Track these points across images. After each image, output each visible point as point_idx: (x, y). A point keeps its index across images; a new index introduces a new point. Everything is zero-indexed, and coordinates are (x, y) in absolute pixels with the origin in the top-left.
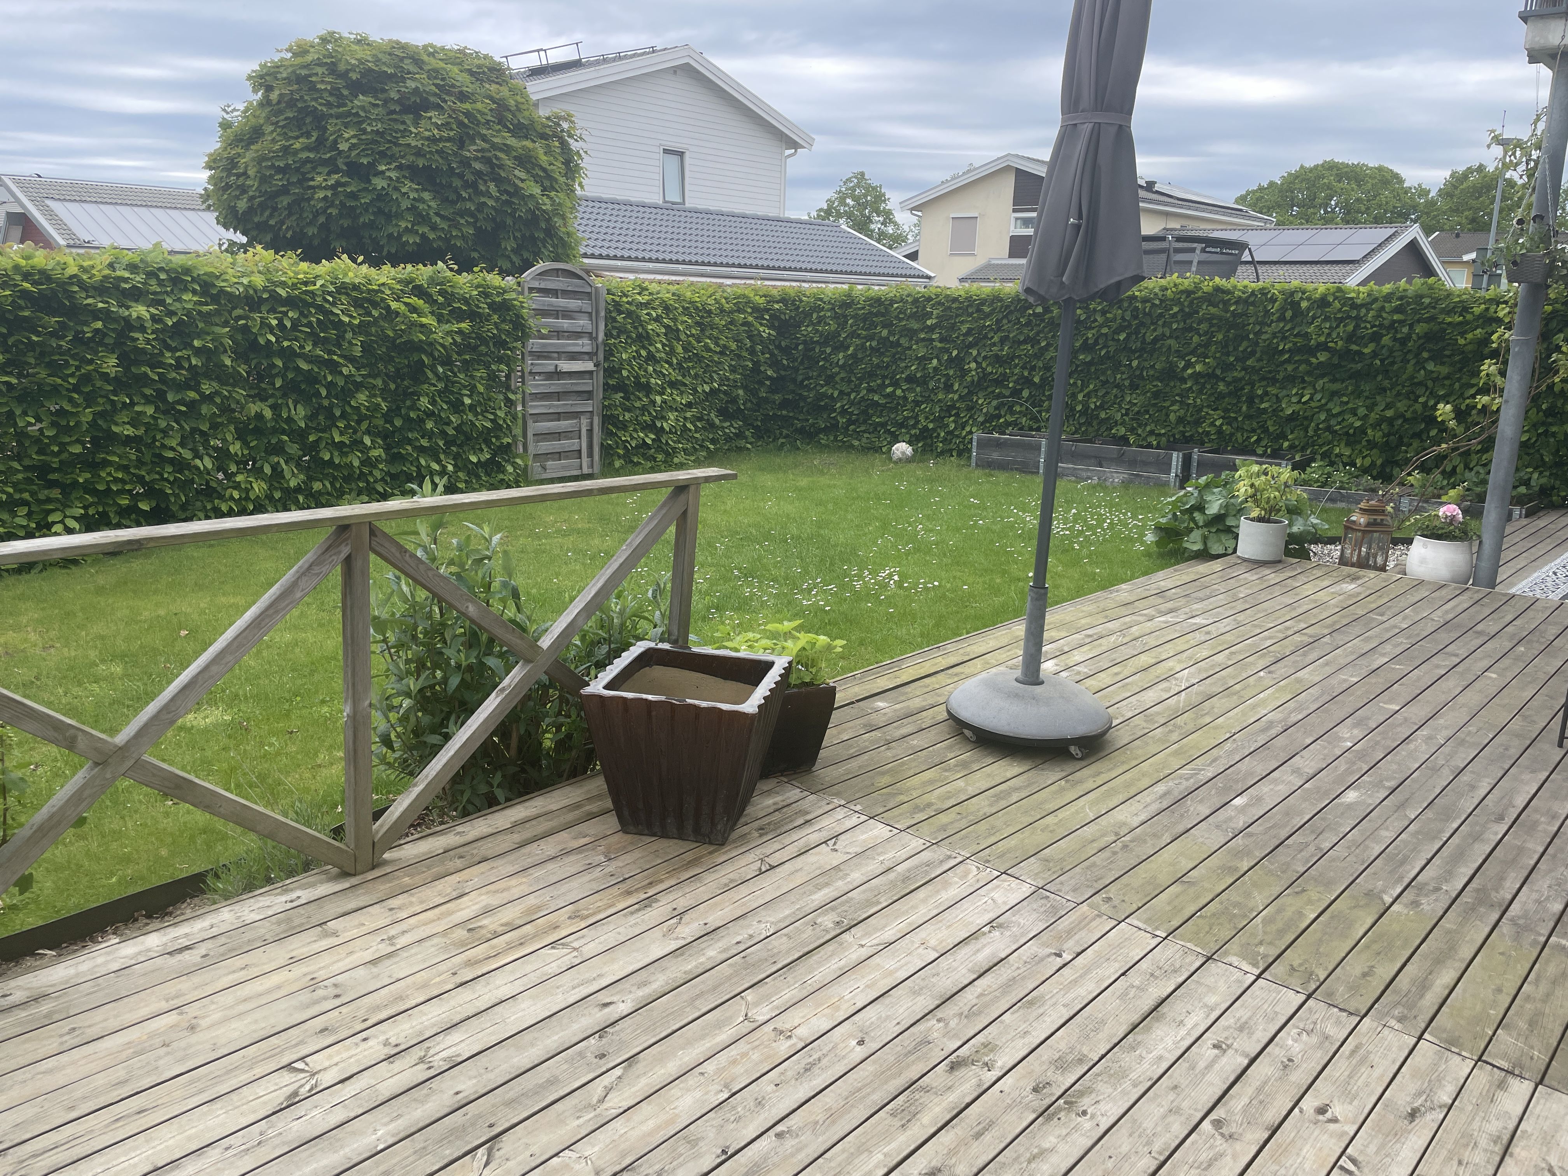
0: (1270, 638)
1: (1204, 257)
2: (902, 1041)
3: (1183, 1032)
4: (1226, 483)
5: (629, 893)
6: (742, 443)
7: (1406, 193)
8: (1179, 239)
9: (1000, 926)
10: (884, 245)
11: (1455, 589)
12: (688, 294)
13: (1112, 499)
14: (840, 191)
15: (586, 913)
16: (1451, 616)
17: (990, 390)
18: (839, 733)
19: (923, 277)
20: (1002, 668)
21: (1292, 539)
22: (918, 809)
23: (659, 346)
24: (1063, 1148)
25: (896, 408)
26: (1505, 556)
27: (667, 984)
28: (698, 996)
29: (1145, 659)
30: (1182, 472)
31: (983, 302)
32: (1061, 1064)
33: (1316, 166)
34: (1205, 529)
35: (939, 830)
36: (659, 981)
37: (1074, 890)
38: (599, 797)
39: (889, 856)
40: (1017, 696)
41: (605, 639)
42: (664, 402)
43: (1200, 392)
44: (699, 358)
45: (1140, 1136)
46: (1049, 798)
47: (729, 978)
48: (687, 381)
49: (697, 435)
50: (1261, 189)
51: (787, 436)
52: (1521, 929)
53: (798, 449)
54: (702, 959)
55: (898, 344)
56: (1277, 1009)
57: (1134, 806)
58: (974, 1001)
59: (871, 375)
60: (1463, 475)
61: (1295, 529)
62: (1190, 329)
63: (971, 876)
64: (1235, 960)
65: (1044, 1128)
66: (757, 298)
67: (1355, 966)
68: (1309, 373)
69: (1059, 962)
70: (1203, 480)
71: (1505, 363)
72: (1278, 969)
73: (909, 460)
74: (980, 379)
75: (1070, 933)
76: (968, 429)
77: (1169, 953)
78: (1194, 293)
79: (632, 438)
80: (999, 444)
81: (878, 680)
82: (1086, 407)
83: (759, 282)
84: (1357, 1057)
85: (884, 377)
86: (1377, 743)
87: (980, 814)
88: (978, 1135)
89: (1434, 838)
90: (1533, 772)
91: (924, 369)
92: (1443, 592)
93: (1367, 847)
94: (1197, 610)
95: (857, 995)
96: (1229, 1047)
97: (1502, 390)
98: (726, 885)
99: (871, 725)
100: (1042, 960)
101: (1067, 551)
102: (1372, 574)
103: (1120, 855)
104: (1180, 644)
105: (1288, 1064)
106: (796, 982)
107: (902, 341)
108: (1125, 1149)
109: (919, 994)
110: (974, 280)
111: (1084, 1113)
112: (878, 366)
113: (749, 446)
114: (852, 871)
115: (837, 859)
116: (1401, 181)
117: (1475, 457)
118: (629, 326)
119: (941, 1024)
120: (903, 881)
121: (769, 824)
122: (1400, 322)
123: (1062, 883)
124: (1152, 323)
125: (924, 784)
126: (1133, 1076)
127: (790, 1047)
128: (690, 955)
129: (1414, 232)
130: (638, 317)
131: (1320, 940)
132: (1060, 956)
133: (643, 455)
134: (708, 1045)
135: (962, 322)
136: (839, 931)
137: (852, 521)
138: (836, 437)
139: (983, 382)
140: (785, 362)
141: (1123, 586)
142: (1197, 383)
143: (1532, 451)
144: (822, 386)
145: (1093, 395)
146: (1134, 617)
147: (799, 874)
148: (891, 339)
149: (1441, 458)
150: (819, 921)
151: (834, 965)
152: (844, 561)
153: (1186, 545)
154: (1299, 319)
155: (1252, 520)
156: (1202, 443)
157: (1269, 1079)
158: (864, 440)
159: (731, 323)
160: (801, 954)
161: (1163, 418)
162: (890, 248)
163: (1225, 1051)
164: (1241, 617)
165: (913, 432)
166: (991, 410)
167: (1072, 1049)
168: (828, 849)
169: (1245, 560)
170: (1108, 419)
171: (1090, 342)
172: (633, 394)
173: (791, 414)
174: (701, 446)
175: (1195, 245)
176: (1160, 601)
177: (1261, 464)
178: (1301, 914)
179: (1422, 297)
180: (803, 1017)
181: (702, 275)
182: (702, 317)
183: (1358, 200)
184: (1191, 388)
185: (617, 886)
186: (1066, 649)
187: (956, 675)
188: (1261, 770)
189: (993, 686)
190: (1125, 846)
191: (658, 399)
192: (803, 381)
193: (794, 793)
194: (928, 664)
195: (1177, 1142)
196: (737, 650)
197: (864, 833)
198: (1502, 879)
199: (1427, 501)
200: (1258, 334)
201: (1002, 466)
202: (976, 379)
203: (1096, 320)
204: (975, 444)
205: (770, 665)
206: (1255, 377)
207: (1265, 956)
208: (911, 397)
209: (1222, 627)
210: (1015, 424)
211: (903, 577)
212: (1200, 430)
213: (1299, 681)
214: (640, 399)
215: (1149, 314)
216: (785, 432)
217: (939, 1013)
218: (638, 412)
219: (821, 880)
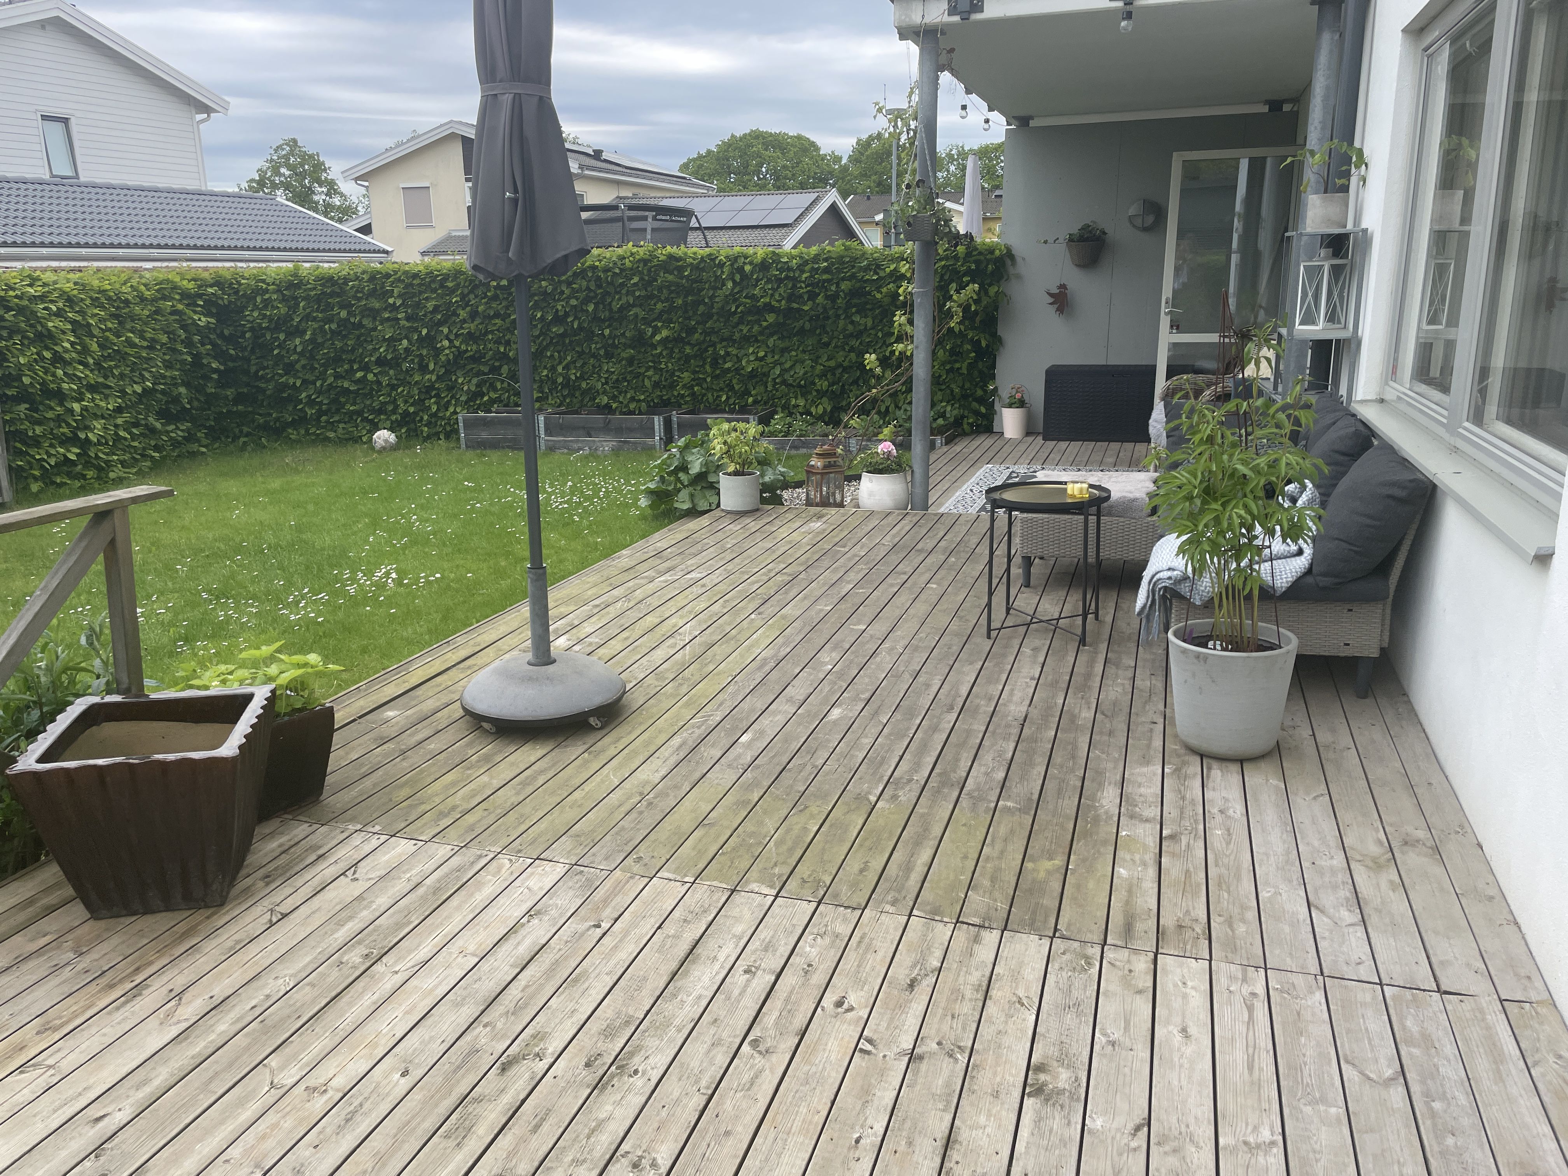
0: (757, 582)
1: (657, 224)
2: (449, 1058)
3: (717, 966)
4: (703, 443)
5: (111, 986)
6: (195, 447)
7: (823, 160)
8: (631, 208)
9: (538, 913)
10: (332, 219)
11: (898, 515)
12: (96, 283)
13: (605, 467)
14: (272, 160)
15: (58, 1022)
16: (897, 539)
17: (468, 367)
18: (347, 754)
19: (379, 252)
20: (515, 653)
21: (765, 487)
22: (442, 815)
23: (67, 345)
24: (619, 1113)
25: (370, 393)
26: (932, 482)
27: (172, 1075)
28: (211, 1080)
29: (651, 620)
30: (665, 435)
31: (446, 277)
32: (609, 1033)
33: (745, 135)
34: (691, 488)
35: (466, 832)
36: (161, 1075)
37: (606, 859)
38: (57, 886)
39: (415, 872)
40: (530, 679)
41: (34, 702)
42: (85, 409)
43: (671, 357)
44: (121, 356)
45: (688, 1077)
46: (573, 774)
47: (247, 1048)
48: (111, 382)
49: (136, 444)
50: (700, 157)
51: (247, 435)
52: (976, 800)
53: (264, 447)
54: (212, 1037)
55: (360, 325)
56: (794, 922)
57: (655, 762)
58: (520, 996)
59: (337, 360)
60: (894, 413)
61: (767, 479)
62: (651, 297)
63: (504, 870)
64: (755, 886)
65: (600, 1100)
66: (185, 282)
67: (853, 865)
68: (761, 333)
69: (599, 932)
70: (681, 442)
71: (912, 312)
72: (792, 884)
73: (394, 448)
74: (456, 358)
75: (606, 901)
76: (451, 409)
77: (698, 896)
78: (650, 261)
79: (49, 455)
80: (485, 423)
81: (385, 688)
82: (567, 378)
83: (185, 264)
84: (863, 946)
85: (351, 362)
86: (851, 662)
87: (508, 806)
88: (536, 1128)
89: (905, 736)
90: (971, 663)
91: (395, 350)
92: (890, 518)
93: (853, 756)
94: (692, 565)
95: (395, 1025)
96: (757, 968)
97: (912, 337)
98: (231, 948)
99: (382, 738)
100: (582, 935)
101: (568, 524)
102: (833, 511)
103: (646, 814)
104: (680, 601)
105: (808, 969)
106: (325, 1032)
107: (365, 322)
108: (676, 1094)
109: (463, 1005)
110: (437, 253)
111: (636, 1072)
112: (342, 350)
113: (204, 450)
114: (377, 897)
115: (357, 889)
116: (817, 149)
117: (902, 397)
118: (23, 325)
119: (488, 1029)
120: (434, 893)
121: (276, 869)
122: (828, 281)
123: (594, 855)
124: (617, 293)
125: (446, 787)
126: (677, 1022)
127: (326, 1102)
128: (197, 1037)
129: (832, 196)
130: (34, 313)
131: (824, 849)
132: (599, 926)
133: (69, 475)
134: (231, 1127)
135: (427, 299)
136: (368, 964)
137: (337, 520)
138: (307, 430)
139: (458, 361)
140: (232, 352)
141: (624, 552)
142: (666, 348)
143: (943, 387)
144: (282, 376)
145: (572, 366)
146: (636, 581)
147: (317, 915)
148: (352, 320)
149: (874, 401)
150: (344, 960)
151: (368, 1001)
152: (332, 566)
153: (676, 505)
154: (745, 283)
155: (729, 474)
156: (680, 406)
157: (794, 988)
158: (340, 431)
159: (157, 312)
160: (328, 999)
161: (641, 384)
162: (340, 221)
163: (755, 973)
164: (730, 566)
165: (394, 418)
166: (473, 388)
167: (619, 1013)
168: (348, 880)
169: (729, 512)
170: (590, 389)
171: (560, 313)
172: (41, 403)
173: (250, 409)
174: (143, 455)
175: (647, 213)
176: (659, 561)
177: (729, 421)
178: (805, 829)
179: (843, 257)
180: (338, 1066)
181: (113, 259)
182: (118, 308)
183: (784, 167)
184: (661, 353)
185: (94, 983)
186: (576, 623)
187: (469, 668)
188: (760, 705)
189: (507, 674)
190: (650, 804)
191: (76, 407)
192: (257, 371)
193: (300, 830)
194: (438, 661)
195: (722, 1072)
196: (207, 688)
197: (386, 853)
198: (957, 760)
199: (869, 440)
200: (712, 298)
201: (494, 445)
202: (451, 357)
203: (562, 292)
204: (461, 425)
205: (249, 698)
206: (714, 338)
207: (780, 876)
208: (385, 381)
209: (715, 578)
210: (498, 400)
211: (401, 573)
212: (676, 393)
213: (784, 617)
214: (52, 409)
215: (611, 283)
216: (246, 429)
217: (485, 1019)
218: (52, 424)
219: (343, 914)
